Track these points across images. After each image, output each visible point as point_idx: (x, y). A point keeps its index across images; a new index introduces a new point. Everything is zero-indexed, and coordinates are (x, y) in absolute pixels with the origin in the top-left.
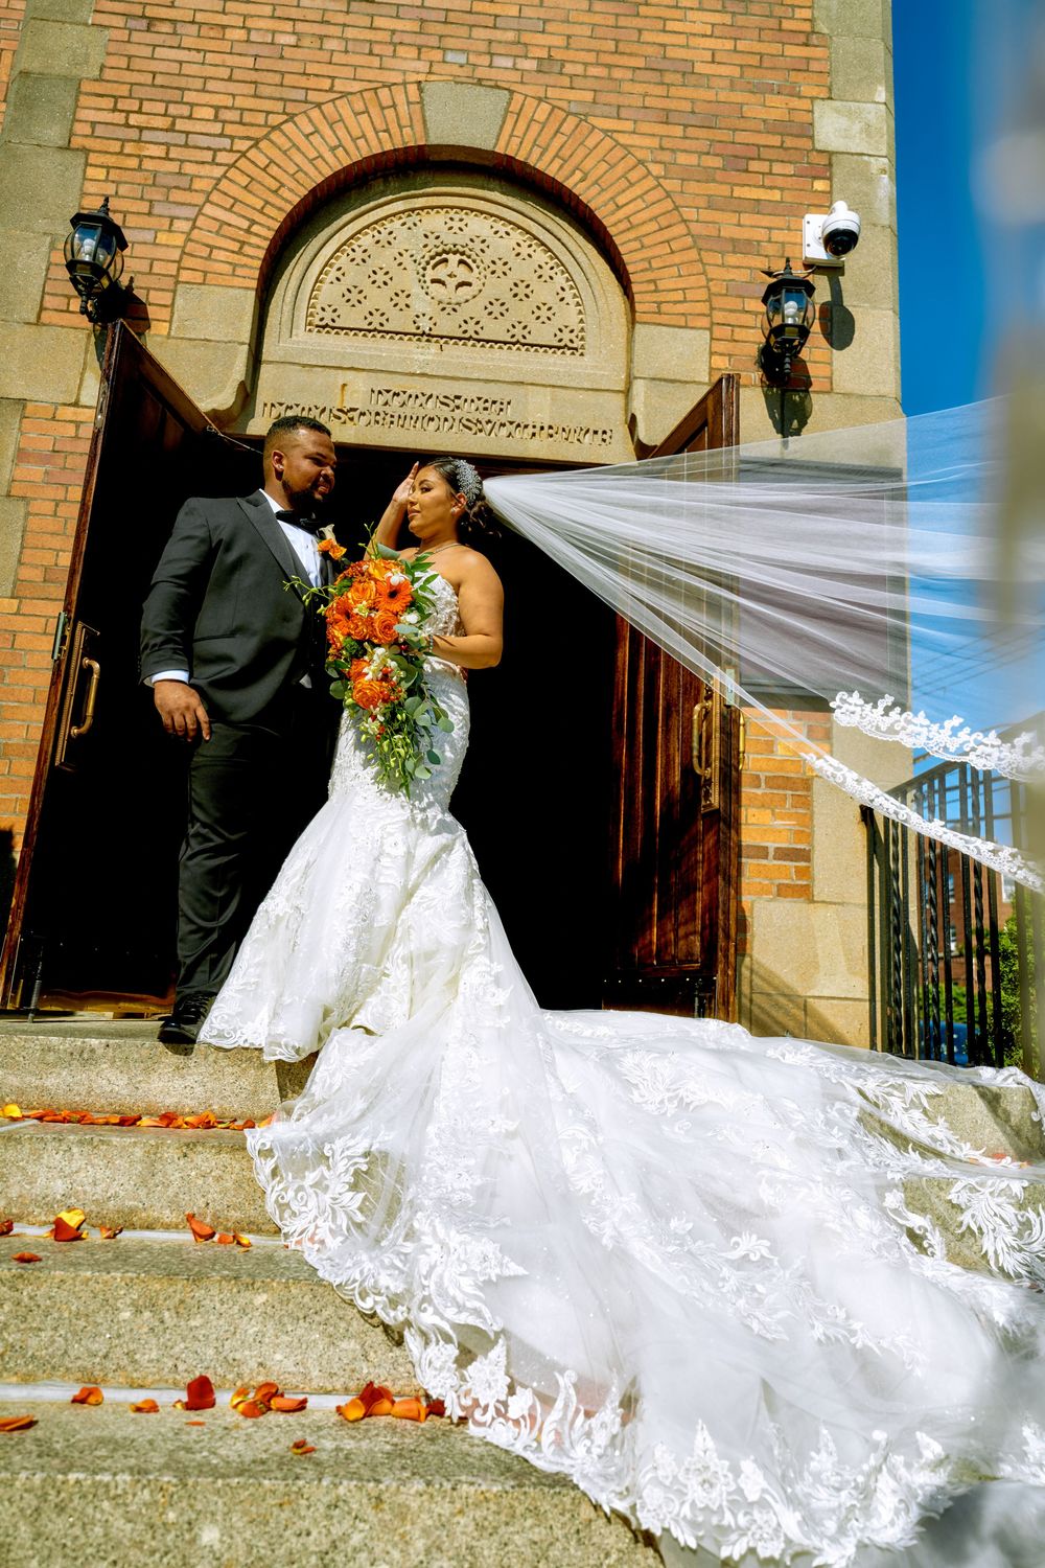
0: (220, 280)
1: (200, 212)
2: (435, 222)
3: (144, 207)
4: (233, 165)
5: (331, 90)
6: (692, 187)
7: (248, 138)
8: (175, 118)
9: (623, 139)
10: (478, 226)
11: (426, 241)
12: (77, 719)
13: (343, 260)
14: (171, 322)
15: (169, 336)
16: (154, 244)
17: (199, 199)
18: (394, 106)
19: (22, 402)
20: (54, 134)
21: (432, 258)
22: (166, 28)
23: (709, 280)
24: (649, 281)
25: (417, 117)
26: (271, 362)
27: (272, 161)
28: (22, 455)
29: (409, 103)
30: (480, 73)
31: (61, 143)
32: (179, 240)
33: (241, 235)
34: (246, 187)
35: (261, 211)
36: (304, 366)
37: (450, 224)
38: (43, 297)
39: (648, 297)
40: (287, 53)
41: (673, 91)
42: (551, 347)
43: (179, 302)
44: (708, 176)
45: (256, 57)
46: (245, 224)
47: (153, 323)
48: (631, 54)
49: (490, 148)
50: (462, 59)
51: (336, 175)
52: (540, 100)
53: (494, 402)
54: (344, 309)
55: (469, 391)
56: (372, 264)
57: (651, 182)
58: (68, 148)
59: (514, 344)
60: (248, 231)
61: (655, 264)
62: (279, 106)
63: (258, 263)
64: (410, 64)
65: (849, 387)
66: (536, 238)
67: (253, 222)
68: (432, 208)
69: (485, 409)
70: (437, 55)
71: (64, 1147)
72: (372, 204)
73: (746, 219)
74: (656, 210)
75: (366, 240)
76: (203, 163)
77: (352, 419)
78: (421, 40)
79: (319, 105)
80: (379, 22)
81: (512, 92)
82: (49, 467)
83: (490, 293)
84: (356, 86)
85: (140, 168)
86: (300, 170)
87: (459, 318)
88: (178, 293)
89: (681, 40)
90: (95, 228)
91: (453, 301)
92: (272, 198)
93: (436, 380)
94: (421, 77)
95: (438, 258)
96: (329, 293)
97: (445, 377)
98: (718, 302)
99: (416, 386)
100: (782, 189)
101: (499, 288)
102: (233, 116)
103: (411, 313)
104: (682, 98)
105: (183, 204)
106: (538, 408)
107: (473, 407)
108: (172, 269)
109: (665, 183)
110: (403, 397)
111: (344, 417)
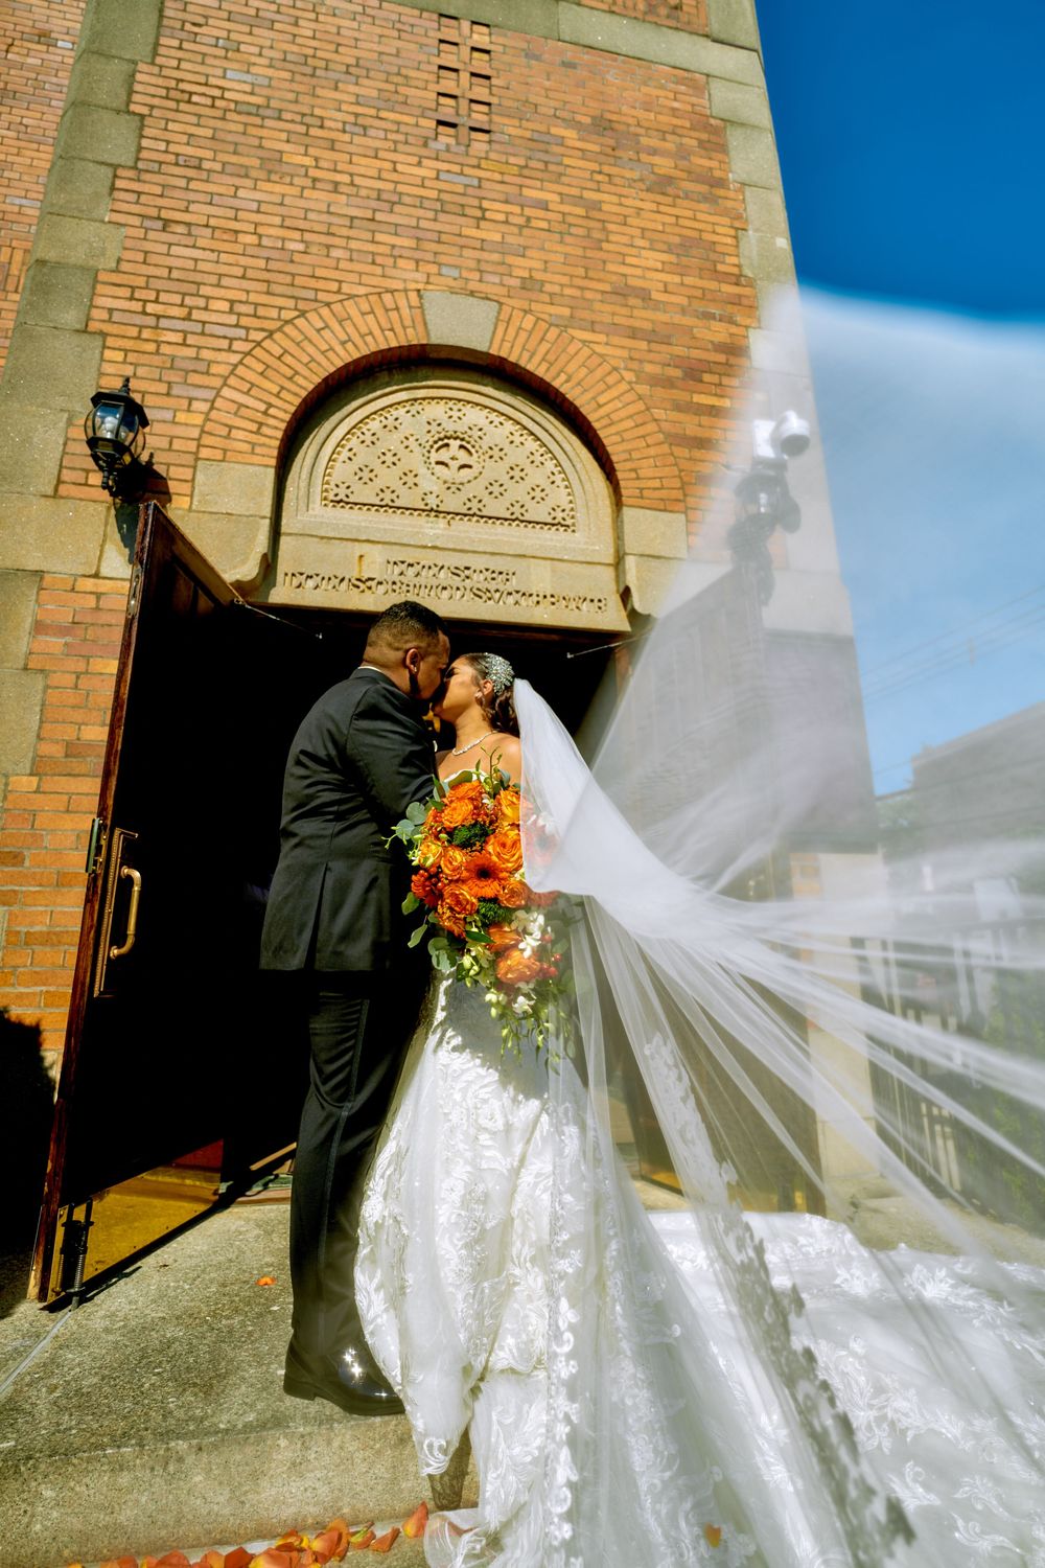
0: (240, 458)
1: (218, 395)
2: (437, 411)
3: (163, 388)
4: (249, 353)
5: (339, 292)
6: (659, 392)
7: (263, 330)
8: (191, 308)
9: (599, 349)
10: (474, 416)
11: (429, 428)
12: (118, 938)
13: (354, 442)
14: (192, 496)
15: (190, 509)
16: (173, 422)
17: (217, 382)
18: (397, 309)
19: (39, 574)
20: (71, 317)
21: (436, 442)
22: (181, 229)
23: (681, 471)
24: (631, 470)
25: (419, 319)
26: (290, 534)
27: (286, 351)
28: (39, 628)
29: (410, 307)
30: (472, 286)
31: (78, 327)
32: (198, 420)
33: (260, 417)
34: (262, 374)
35: (277, 395)
36: (322, 538)
37: (450, 413)
38: (60, 471)
39: (630, 484)
40: (297, 257)
41: (636, 312)
42: (546, 524)
43: (200, 477)
44: (669, 383)
45: (268, 259)
46: (263, 407)
47: (174, 497)
48: (599, 280)
49: (485, 350)
50: (456, 273)
51: (347, 365)
52: (525, 312)
53: (501, 573)
54: (357, 486)
55: (477, 562)
56: (381, 447)
57: (624, 386)
58: (85, 331)
59: (514, 520)
60: (265, 413)
61: (635, 455)
62: (291, 303)
63: (277, 443)
64: (407, 274)
65: (799, 564)
66: (525, 428)
67: (270, 405)
68: (433, 399)
69: (493, 579)
70: (433, 269)
72: (379, 393)
73: (704, 421)
74: (632, 409)
75: (375, 425)
76: (219, 350)
77: (370, 588)
78: (418, 255)
79: (328, 305)
80: (379, 237)
81: (501, 304)
82: (69, 639)
83: (488, 475)
84: (362, 290)
85: (157, 352)
86: (313, 360)
87: (462, 496)
88: (199, 468)
89: (639, 272)
90: (117, 407)
91: (458, 481)
92: (287, 384)
93: (447, 553)
94: (420, 286)
95: (440, 443)
96: (342, 471)
97: (454, 550)
98: (689, 490)
99: (428, 557)
100: (730, 398)
101: (496, 471)
102: (249, 309)
103: (419, 491)
104: (644, 318)
105: (200, 387)
106: (540, 579)
107: (482, 577)
108: (192, 446)
109: (637, 387)
110: (417, 568)
111: (362, 586)
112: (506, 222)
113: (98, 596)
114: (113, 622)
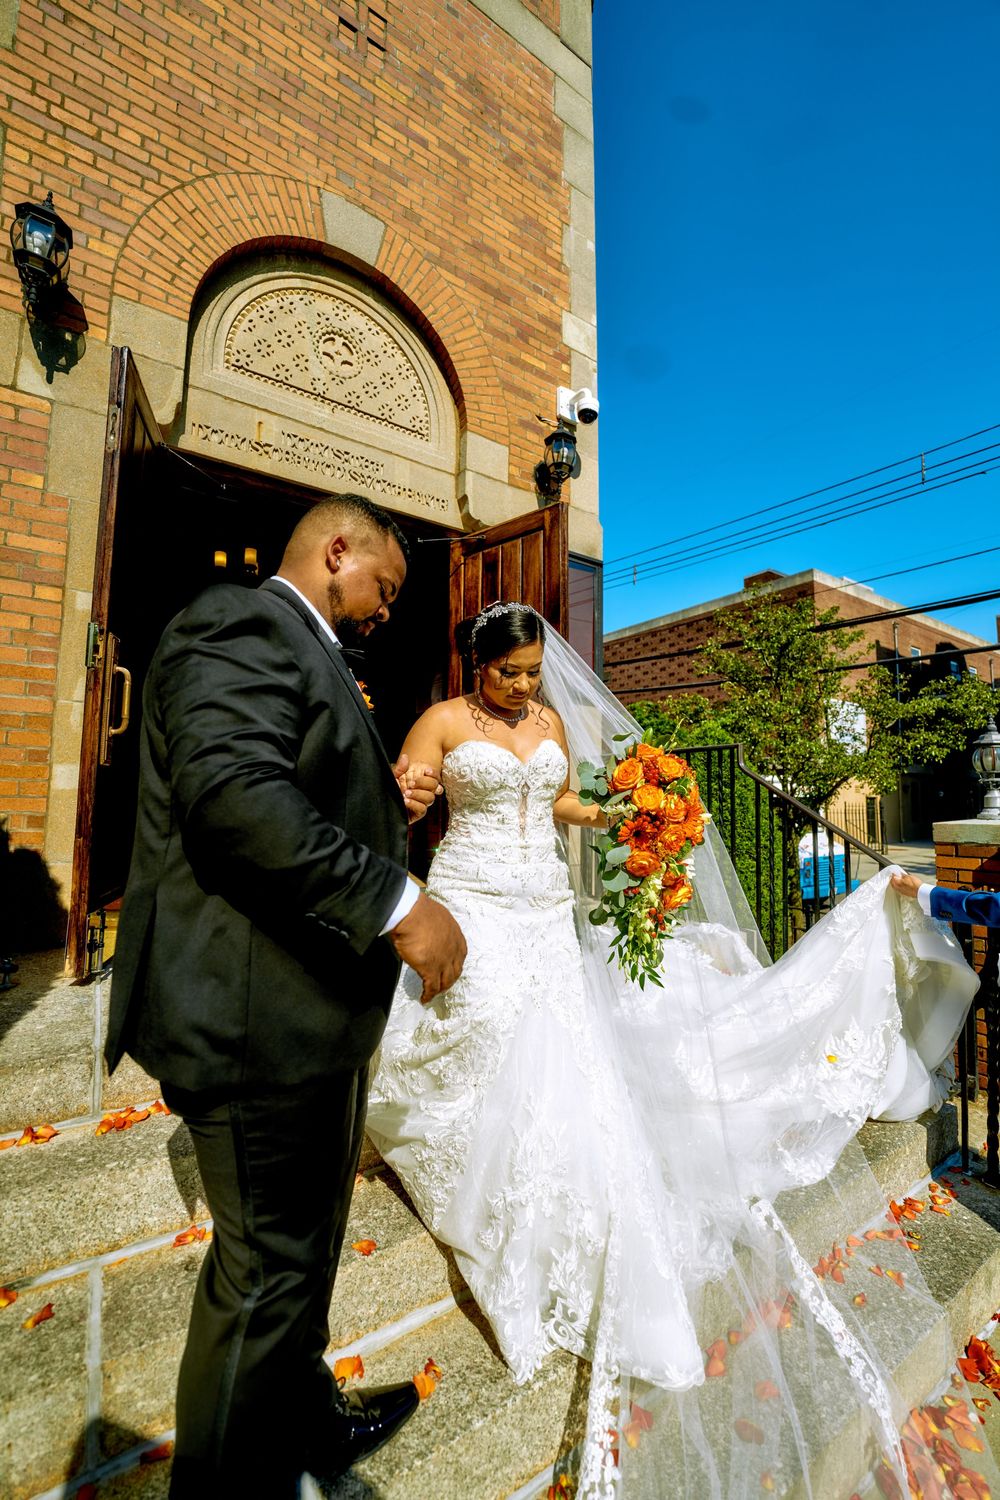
0: (154, 303)
1: (131, 232)
2: (325, 305)
3: (74, 208)
4: (161, 198)
6: (499, 343)
8: (100, 128)
9: (459, 292)
10: (356, 320)
11: (319, 319)
12: (116, 721)
13: (253, 315)
14: (108, 330)
16: (88, 249)
17: (129, 218)
18: (299, 199)
21: (324, 335)
22: (83, 29)
23: (509, 412)
24: (474, 402)
25: (318, 216)
26: (194, 387)
27: (197, 208)
29: (311, 202)
30: (365, 199)
32: (112, 253)
33: (173, 268)
34: (174, 224)
35: (190, 251)
36: (226, 398)
39: (472, 413)
40: (207, 111)
41: (487, 269)
42: (407, 429)
43: (115, 313)
44: (505, 337)
45: (177, 102)
46: (184, 265)
47: (90, 326)
48: (463, 230)
49: (371, 263)
50: (351, 182)
51: (254, 240)
52: (405, 239)
53: (372, 463)
54: (256, 357)
55: (356, 450)
56: (278, 325)
59: (383, 420)
60: (178, 265)
61: (479, 391)
62: (202, 159)
63: (190, 299)
64: (307, 166)
65: (577, 504)
66: (396, 342)
67: (183, 259)
68: (323, 293)
69: (367, 467)
70: (332, 171)
72: (277, 274)
73: (527, 376)
74: (478, 352)
75: (272, 303)
76: (132, 185)
77: (267, 453)
78: (319, 151)
79: (238, 173)
80: (285, 120)
81: (386, 225)
83: (365, 376)
84: (269, 170)
85: (66, 166)
86: (223, 225)
87: (344, 389)
88: (114, 304)
89: (492, 233)
90: (47, 223)
91: (340, 375)
92: (199, 242)
93: (330, 435)
94: (320, 184)
95: (327, 336)
96: (242, 340)
97: (337, 435)
98: (513, 429)
99: (316, 437)
100: (547, 363)
101: (372, 374)
102: (161, 151)
103: (309, 376)
104: (493, 276)
105: (114, 219)
106: (401, 474)
107: (357, 463)
108: (108, 279)
109: (484, 334)
110: (307, 444)
111: (261, 450)
112: (394, 148)
113: (17, 409)
114: (34, 437)
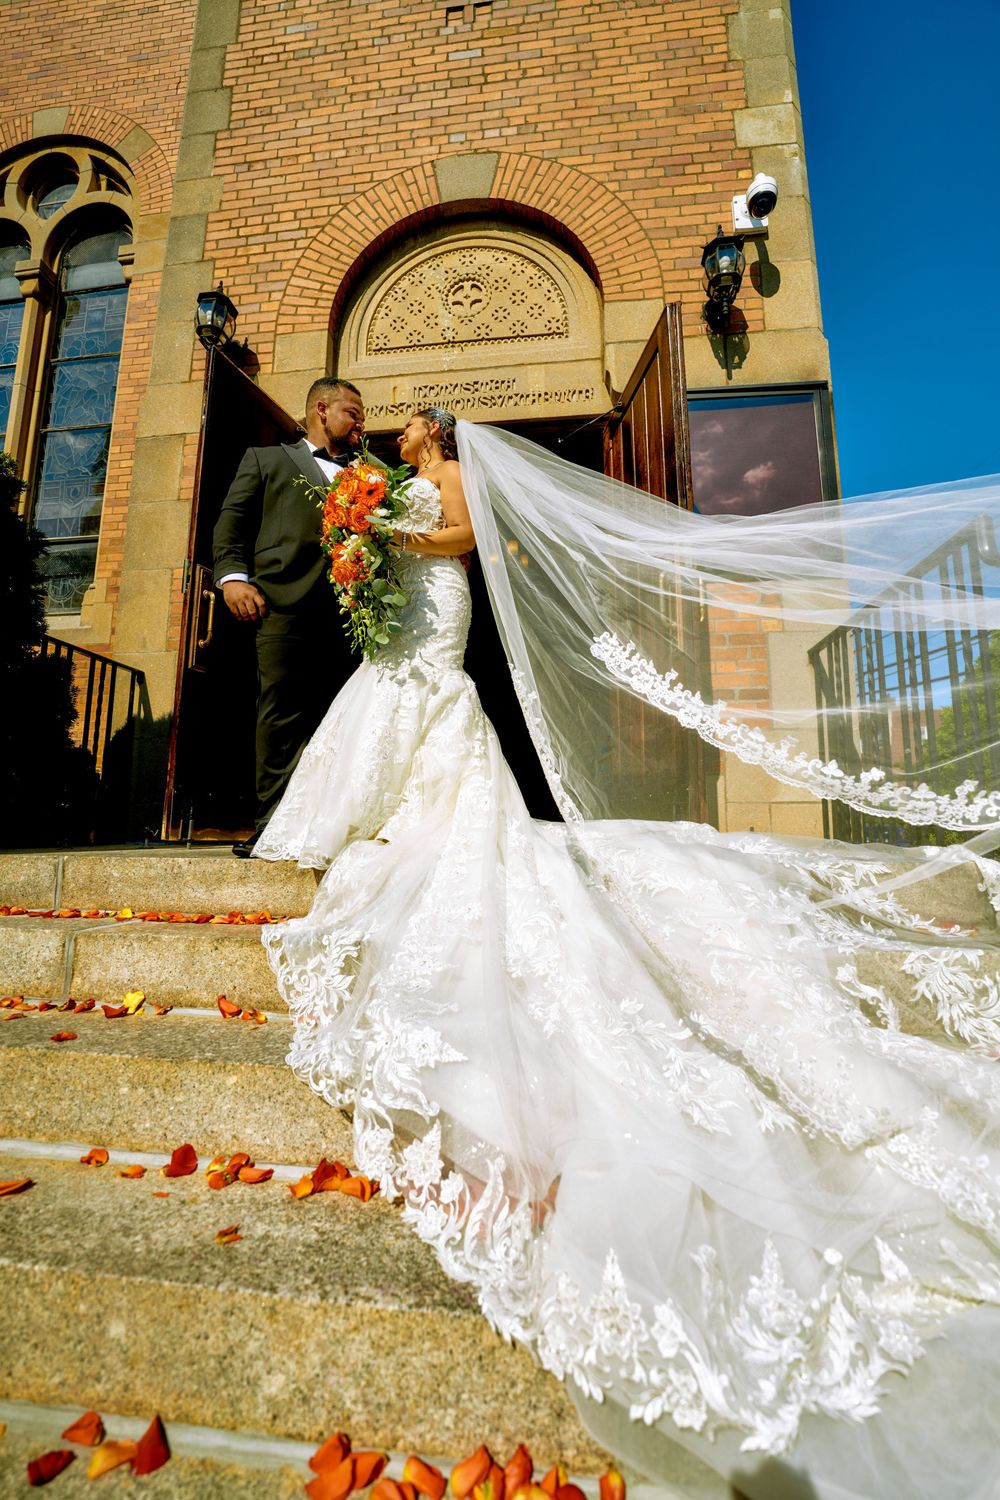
0: (304, 328)
1: (288, 284)
2: (453, 261)
3: (252, 289)
4: (308, 247)
5: (371, 181)
6: (641, 194)
7: (317, 227)
8: (268, 224)
9: (584, 169)
10: (484, 258)
11: (446, 275)
12: (202, 634)
13: (389, 299)
14: (273, 363)
15: (272, 373)
16: (260, 312)
17: (286, 275)
18: (416, 182)
19: (183, 435)
20: (193, 254)
21: (452, 287)
22: (260, 166)
23: (660, 261)
24: (613, 270)
25: (432, 186)
27: (334, 239)
28: (185, 471)
29: (426, 177)
30: (476, 145)
31: (198, 258)
32: (276, 306)
33: (316, 294)
34: (317, 261)
35: (328, 275)
36: (366, 379)
37: (463, 260)
38: (191, 362)
39: (613, 282)
40: (340, 162)
41: (621, 127)
42: (542, 335)
43: (278, 348)
44: (654, 184)
45: (319, 170)
46: (318, 286)
47: (262, 366)
48: (587, 107)
49: (486, 196)
50: (462, 138)
51: (378, 239)
52: (521, 154)
53: (503, 382)
54: (392, 335)
55: (486, 377)
56: (410, 299)
57: (609, 196)
58: (202, 261)
59: (515, 338)
60: (320, 290)
62: (336, 200)
63: (328, 310)
64: (427, 151)
65: (778, 324)
66: (526, 258)
67: (323, 283)
68: (450, 251)
69: (497, 388)
70: (444, 139)
71: (128, 943)
72: (407, 257)
73: (685, 210)
74: (614, 216)
75: (404, 284)
76: (288, 250)
77: (402, 411)
78: (431, 132)
79: (363, 193)
81: (499, 153)
83: (494, 305)
84: (388, 174)
85: (248, 264)
86: (353, 240)
87: (473, 326)
88: (277, 342)
89: (626, 88)
90: (211, 301)
91: (469, 315)
92: (335, 264)
93: (459, 373)
94: (433, 158)
95: (456, 286)
96: (381, 326)
97: (466, 370)
98: (667, 276)
99: (445, 380)
100: (713, 183)
101: (502, 299)
102: (307, 214)
103: (439, 329)
104: (628, 131)
105: (277, 281)
106: (535, 380)
107: (488, 388)
108: (272, 326)
109: (620, 195)
110: (437, 389)
111: (396, 411)
112: (506, 80)
